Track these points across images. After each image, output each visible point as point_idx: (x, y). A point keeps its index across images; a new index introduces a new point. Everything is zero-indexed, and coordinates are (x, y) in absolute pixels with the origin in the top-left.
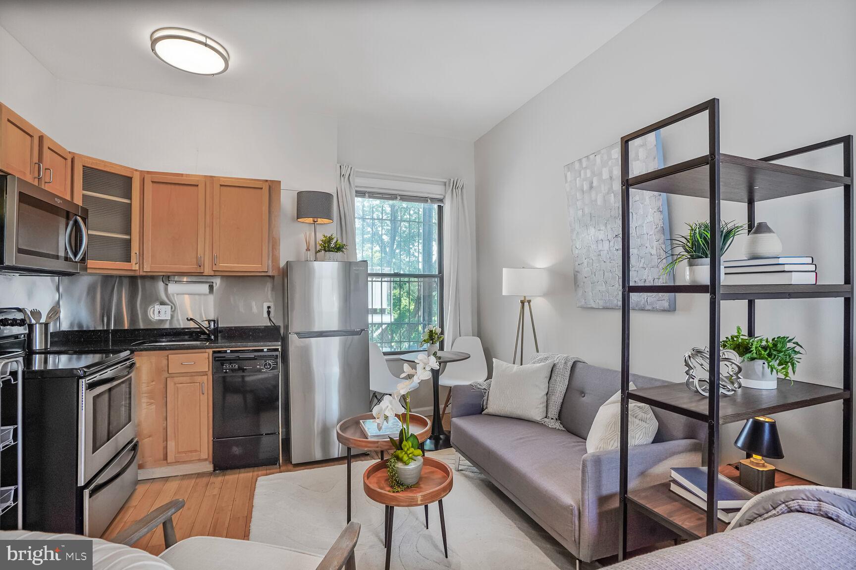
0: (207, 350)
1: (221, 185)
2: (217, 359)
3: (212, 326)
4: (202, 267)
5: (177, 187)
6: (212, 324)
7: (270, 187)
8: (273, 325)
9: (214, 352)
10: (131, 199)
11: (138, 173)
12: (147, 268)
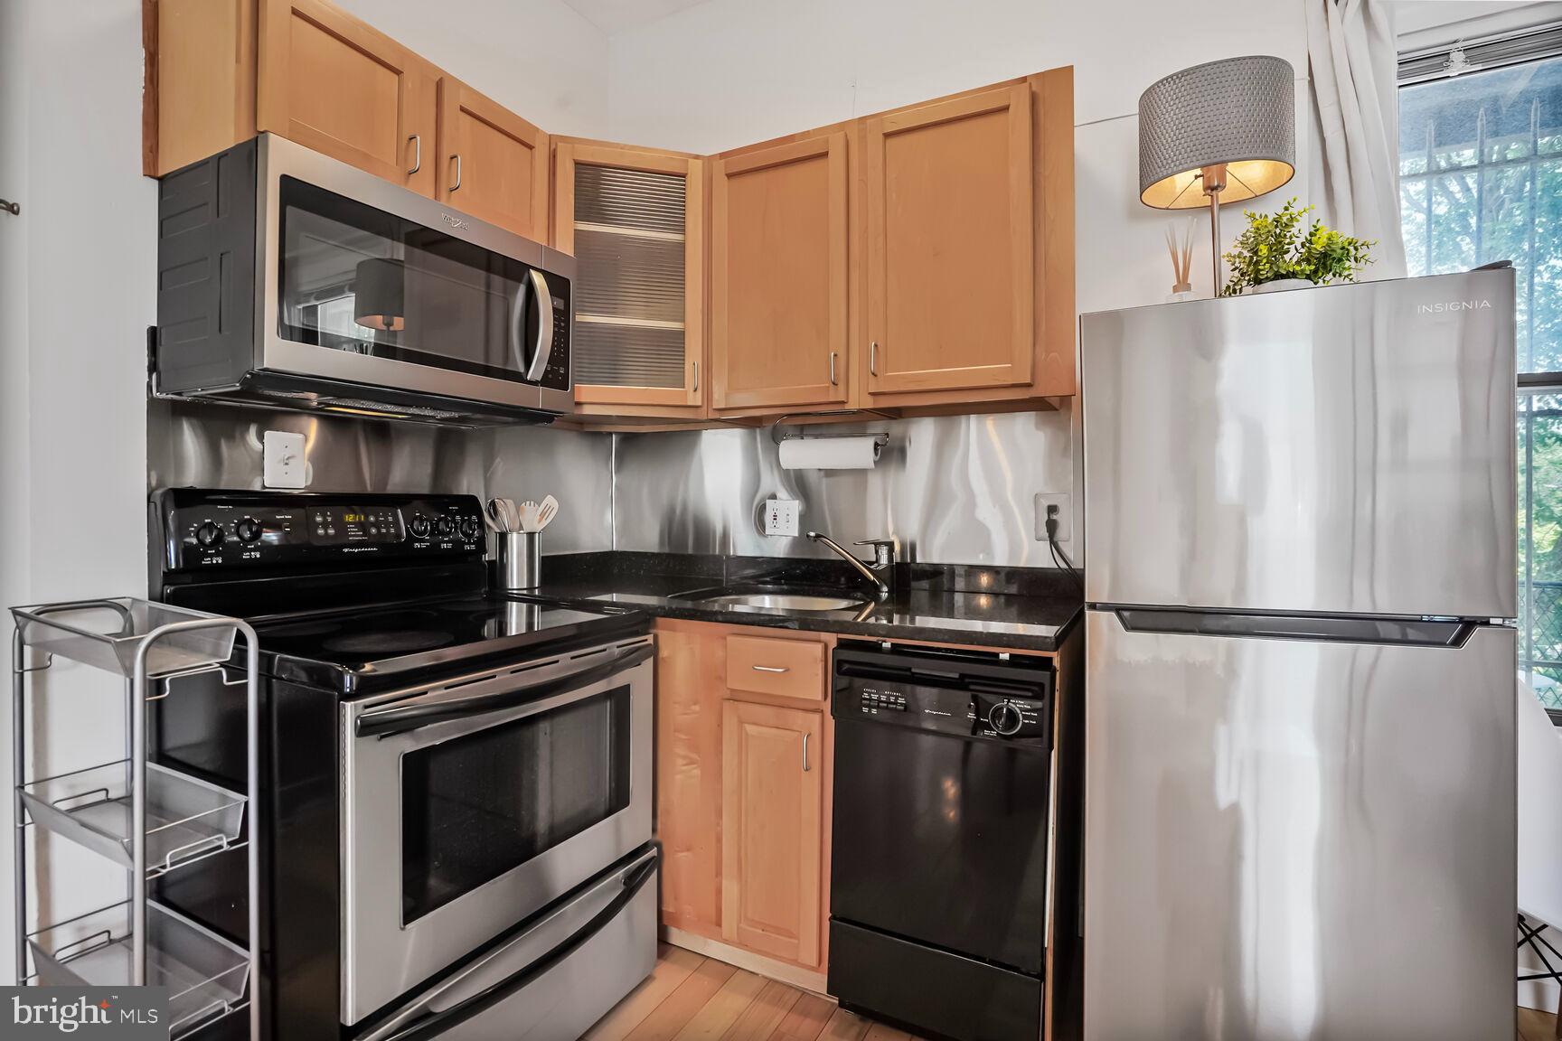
0: (824, 636)
1: (887, 135)
2: (846, 666)
3: (884, 560)
4: (841, 387)
5: (780, 172)
6: (884, 551)
7: (1034, 99)
8: (1063, 565)
9: (843, 645)
10: (683, 231)
11: (700, 162)
12: (719, 402)
